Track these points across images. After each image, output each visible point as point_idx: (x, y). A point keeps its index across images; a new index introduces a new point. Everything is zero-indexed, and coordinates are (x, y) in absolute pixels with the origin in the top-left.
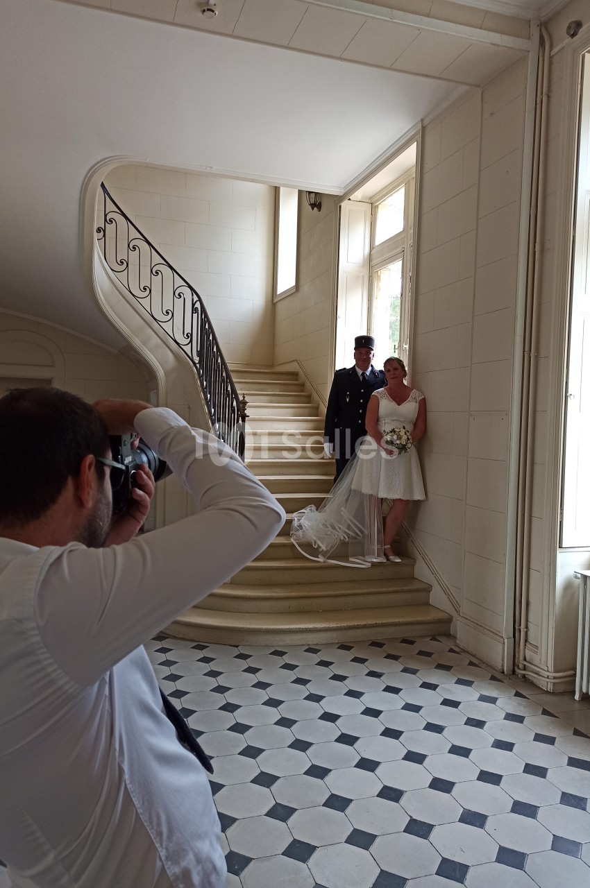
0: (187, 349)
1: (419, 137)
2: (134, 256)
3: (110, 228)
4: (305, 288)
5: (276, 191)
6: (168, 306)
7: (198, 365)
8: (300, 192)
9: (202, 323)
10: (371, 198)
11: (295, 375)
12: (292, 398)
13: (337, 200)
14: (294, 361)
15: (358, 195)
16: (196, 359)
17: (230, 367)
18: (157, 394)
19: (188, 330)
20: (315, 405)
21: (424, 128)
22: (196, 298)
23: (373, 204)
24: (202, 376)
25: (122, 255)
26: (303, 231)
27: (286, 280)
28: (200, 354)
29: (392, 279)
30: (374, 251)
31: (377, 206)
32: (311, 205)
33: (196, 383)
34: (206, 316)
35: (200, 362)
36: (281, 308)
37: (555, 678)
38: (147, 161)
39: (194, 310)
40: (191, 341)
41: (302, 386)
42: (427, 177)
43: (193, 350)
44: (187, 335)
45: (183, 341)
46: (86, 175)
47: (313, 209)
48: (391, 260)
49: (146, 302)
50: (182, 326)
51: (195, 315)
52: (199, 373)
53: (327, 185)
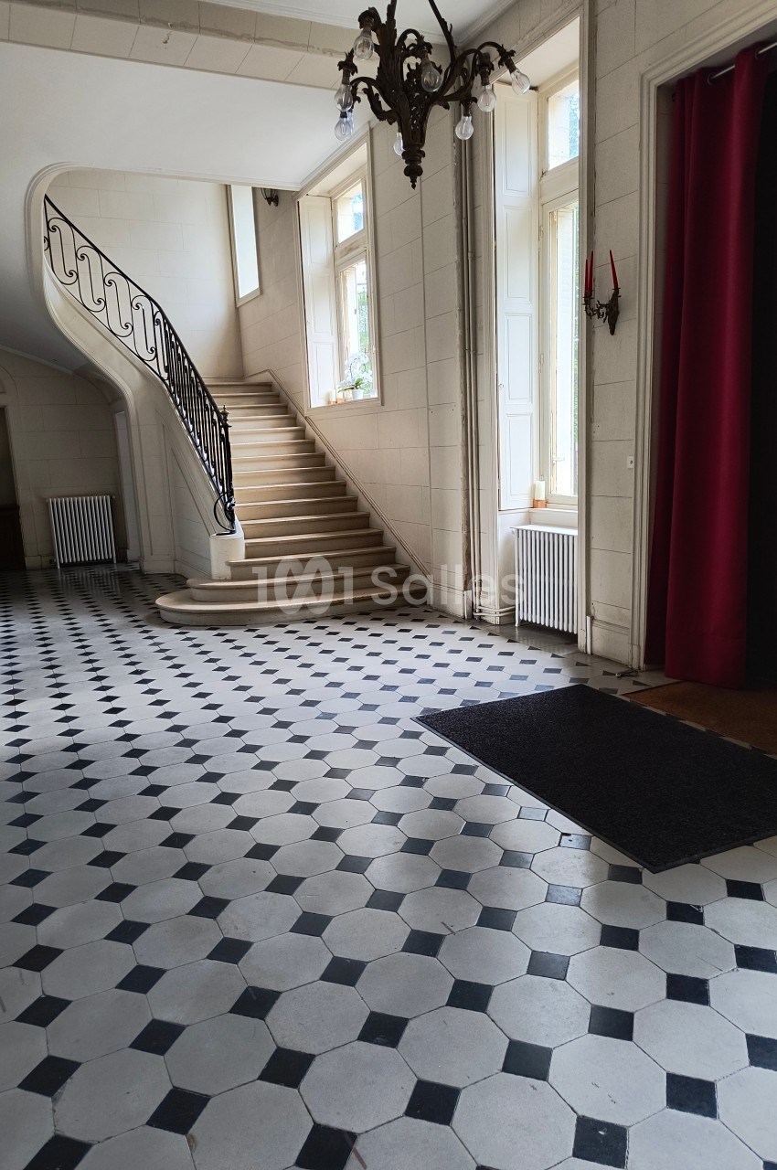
0: (153, 364)
1: (368, 138)
2: (83, 265)
3: (54, 236)
4: (269, 290)
5: (227, 188)
6: (126, 319)
7: (167, 382)
8: (254, 189)
9: (166, 336)
10: (329, 192)
11: (267, 386)
12: (268, 410)
13: (294, 196)
14: (265, 371)
15: (316, 190)
16: (165, 375)
17: (206, 382)
18: (127, 416)
19: (151, 344)
20: (292, 415)
21: (371, 130)
22: (156, 309)
23: (332, 199)
24: (174, 392)
25: (71, 266)
26: (260, 227)
27: (248, 283)
28: (167, 369)
29: (358, 277)
30: (337, 250)
31: (336, 201)
32: (267, 199)
33: (167, 399)
34: (170, 327)
35: (168, 378)
36: (246, 314)
37: (500, 613)
38: (93, 166)
39: (156, 322)
40: (156, 356)
41: (277, 396)
42: (378, 180)
43: (158, 365)
44: (151, 350)
45: (148, 356)
46: (30, 185)
47: (270, 204)
48: (355, 260)
49: (102, 316)
50: (144, 340)
51: (157, 328)
52: (170, 391)
53: (281, 180)
